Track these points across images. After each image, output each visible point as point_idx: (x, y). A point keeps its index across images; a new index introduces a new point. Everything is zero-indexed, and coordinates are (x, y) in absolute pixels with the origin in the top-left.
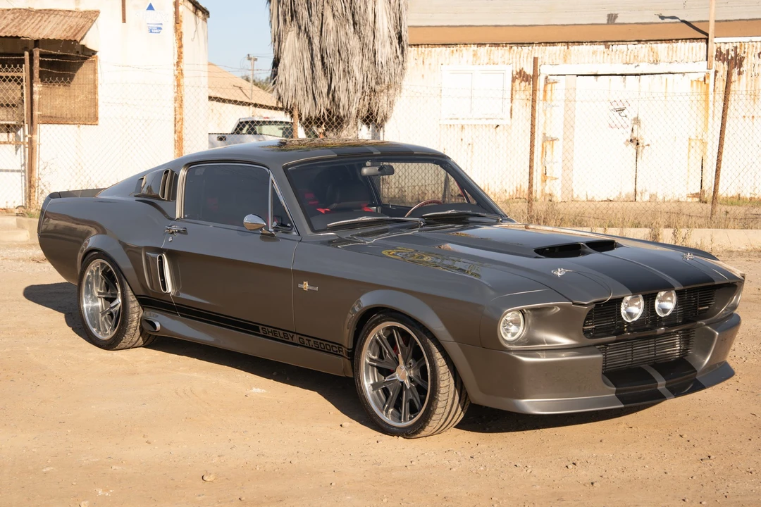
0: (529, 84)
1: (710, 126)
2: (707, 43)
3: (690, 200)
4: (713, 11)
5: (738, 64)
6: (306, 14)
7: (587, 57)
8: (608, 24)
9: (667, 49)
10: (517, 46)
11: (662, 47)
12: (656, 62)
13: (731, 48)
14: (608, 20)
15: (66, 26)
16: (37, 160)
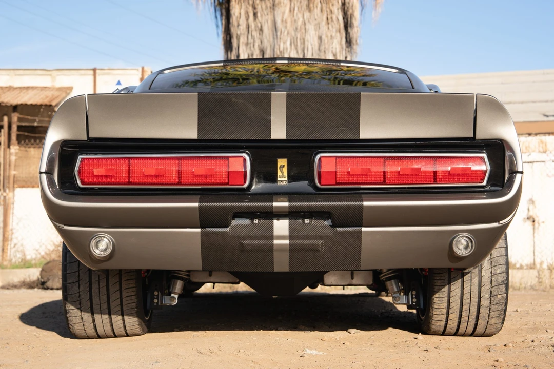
11: (550, 139)
12: (546, 152)
15: (42, 96)
16: (11, 216)
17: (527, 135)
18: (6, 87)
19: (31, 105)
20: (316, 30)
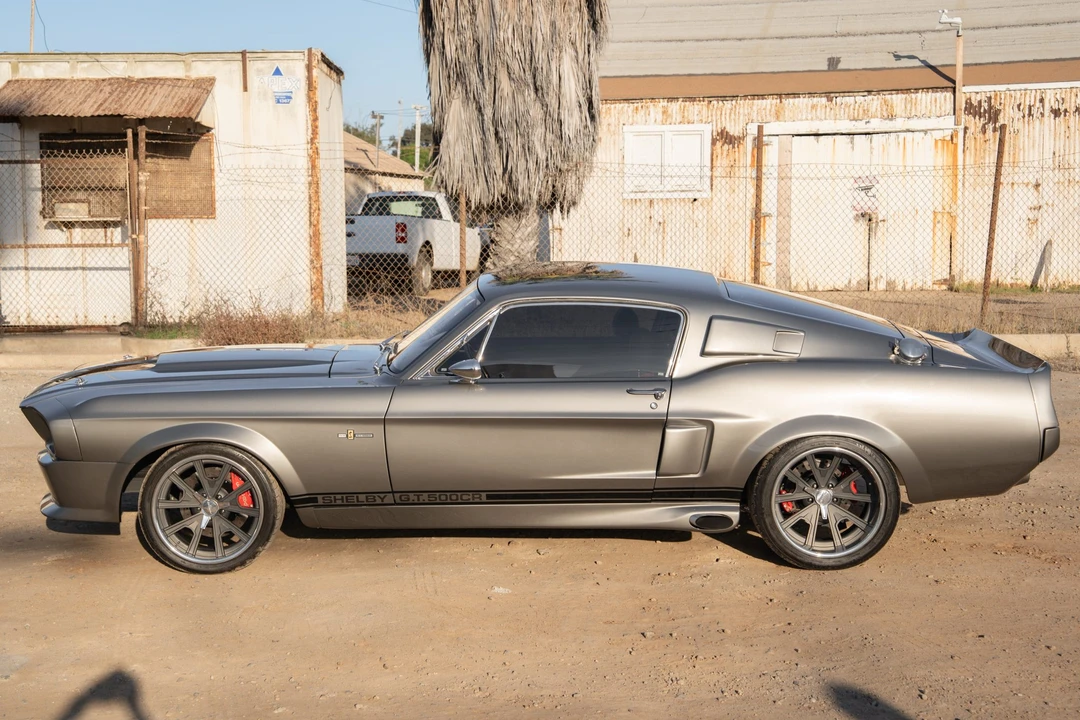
0: (734, 147)
1: (959, 194)
2: (954, 92)
3: (936, 287)
4: (960, 52)
5: (993, 119)
7: (803, 113)
8: (829, 70)
9: (904, 101)
10: (718, 101)
11: (898, 99)
12: (891, 117)
13: (984, 98)
14: (829, 65)
18: (125, 80)
19: (164, 118)
20: (547, 13)
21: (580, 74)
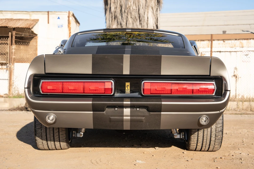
6: (120, 17)
7: (216, 45)
9: (246, 42)
12: (243, 47)
14: (223, 33)
15: (26, 24)
16: (13, 75)
17: (235, 40)
18: (10, 19)
19: (21, 28)
21: (154, 18)
